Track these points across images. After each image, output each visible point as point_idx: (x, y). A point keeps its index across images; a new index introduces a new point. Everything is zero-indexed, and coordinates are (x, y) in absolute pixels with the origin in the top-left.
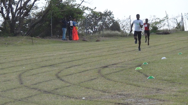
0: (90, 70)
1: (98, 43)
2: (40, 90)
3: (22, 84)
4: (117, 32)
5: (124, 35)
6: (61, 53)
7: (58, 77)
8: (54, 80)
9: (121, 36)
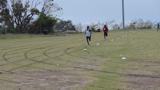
0: (61, 50)
1: (64, 36)
2: (35, 61)
3: (26, 58)
4: (74, 31)
5: (77, 33)
6: (46, 42)
7: (45, 54)
8: (43, 55)
9: (76, 33)
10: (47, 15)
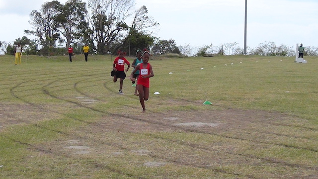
5: (181, 57)
10: (139, 31)
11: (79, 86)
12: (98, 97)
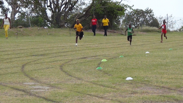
11: (27, 68)
12: (52, 83)
